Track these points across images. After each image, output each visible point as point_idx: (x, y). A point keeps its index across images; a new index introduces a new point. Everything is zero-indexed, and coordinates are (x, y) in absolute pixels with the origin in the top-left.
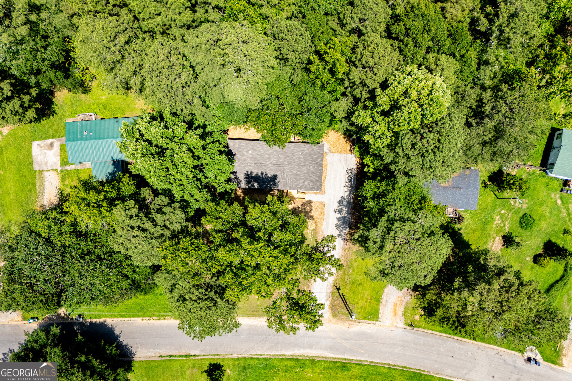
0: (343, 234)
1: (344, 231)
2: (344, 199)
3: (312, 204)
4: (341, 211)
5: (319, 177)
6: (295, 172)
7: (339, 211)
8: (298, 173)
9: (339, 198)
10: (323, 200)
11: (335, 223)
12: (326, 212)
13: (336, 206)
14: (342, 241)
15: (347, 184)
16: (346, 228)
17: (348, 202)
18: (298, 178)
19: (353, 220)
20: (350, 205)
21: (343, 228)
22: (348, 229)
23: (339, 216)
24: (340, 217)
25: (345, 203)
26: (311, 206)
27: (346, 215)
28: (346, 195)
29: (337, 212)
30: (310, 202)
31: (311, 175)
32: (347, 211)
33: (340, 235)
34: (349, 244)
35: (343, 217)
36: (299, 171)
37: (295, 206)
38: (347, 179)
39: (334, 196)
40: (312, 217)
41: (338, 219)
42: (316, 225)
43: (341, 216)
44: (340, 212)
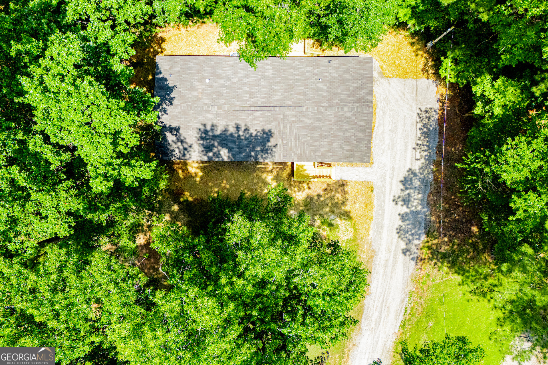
0: (413, 248)
1: (416, 242)
2: (415, 174)
3: (346, 189)
4: (409, 201)
5: (364, 131)
6: (309, 122)
7: (403, 200)
8: (317, 124)
9: (403, 174)
10: (369, 178)
11: (397, 226)
12: (375, 203)
13: (397, 189)
14: (413, 263)
15: (420, 142)
16: (419, 235)
17: (423, 181)
18: (317, 134)
19: (433, 218)
20: (426, 187)
21: (412, 235)
22: (424, 238)
23: (404, 210)
24: (406, 214)
25: (417, 183)
26: (345, 192)
27: (419, 208)
28: (417, 166)
29: (400, 203)
30: (342, 185)
31: (346, 126)
32: (422, 200)
33: (408, 250)
34: (428, 266)
35: (412, 212)
36: (319, 120)
37: (313, 193)
38: (419, 132)
39: (393, 169)
40: (347, 215)
41: (403, 217)
42: (356, 230)
43: (408, 211)
44: (406, 201)
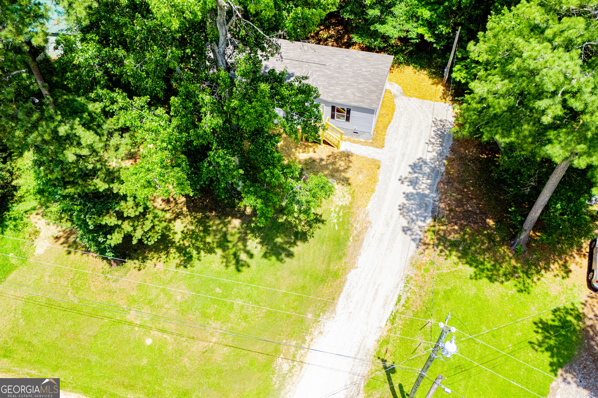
0: (416, 228)
1: (420, 223)
2: (425, 163)
3: (351, 158)
4: (416, 183)
6: (329, 73)
7: (411, 182)
8: (336, 75)
9: (413, 160)
10: (377, 157)
11: (400, 203)
12: (380, 178)
13: (405, 171)
14: (414, 245)
15: (433, 140)
16: (425, 217)
17: (433, 170)
18: (334, 82)
19: (442, 205)
20: (437, 175)
21: (417, 215)
22: (429, 221)
23: (410, 190)
24: (412, 194)
25: (427, 170)
26: (350, 161)
27: (427, 192)
28: (428, 157)
29: (406, 183)
30: (347, 155)
31: (361, 80)
32: (431, 185)
33: (409, 229)
34: (432, 254)
35: (418, 194)
36: (339, 73)
37: (316, 156)
38: (433, 134)
39: (404, 154)
40: (346, 181)
41: (408, 196)
42: (353, 197)
43: (414, 191)
44: (413, 183)
